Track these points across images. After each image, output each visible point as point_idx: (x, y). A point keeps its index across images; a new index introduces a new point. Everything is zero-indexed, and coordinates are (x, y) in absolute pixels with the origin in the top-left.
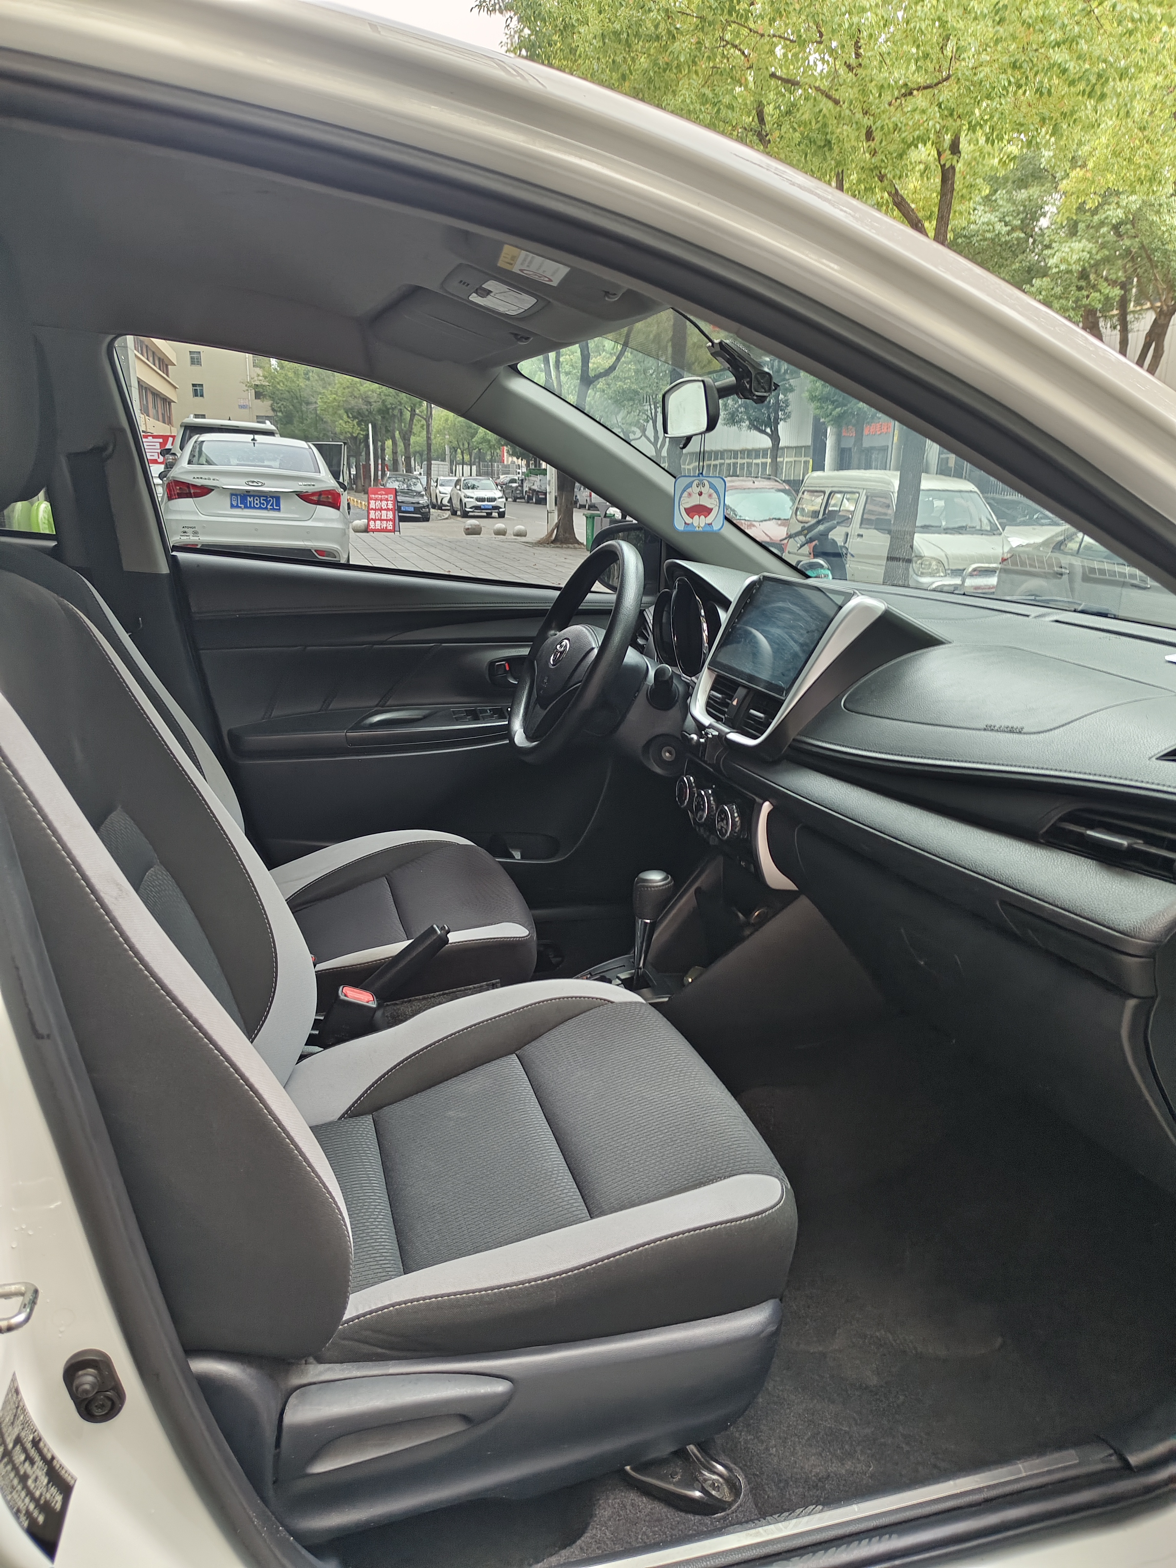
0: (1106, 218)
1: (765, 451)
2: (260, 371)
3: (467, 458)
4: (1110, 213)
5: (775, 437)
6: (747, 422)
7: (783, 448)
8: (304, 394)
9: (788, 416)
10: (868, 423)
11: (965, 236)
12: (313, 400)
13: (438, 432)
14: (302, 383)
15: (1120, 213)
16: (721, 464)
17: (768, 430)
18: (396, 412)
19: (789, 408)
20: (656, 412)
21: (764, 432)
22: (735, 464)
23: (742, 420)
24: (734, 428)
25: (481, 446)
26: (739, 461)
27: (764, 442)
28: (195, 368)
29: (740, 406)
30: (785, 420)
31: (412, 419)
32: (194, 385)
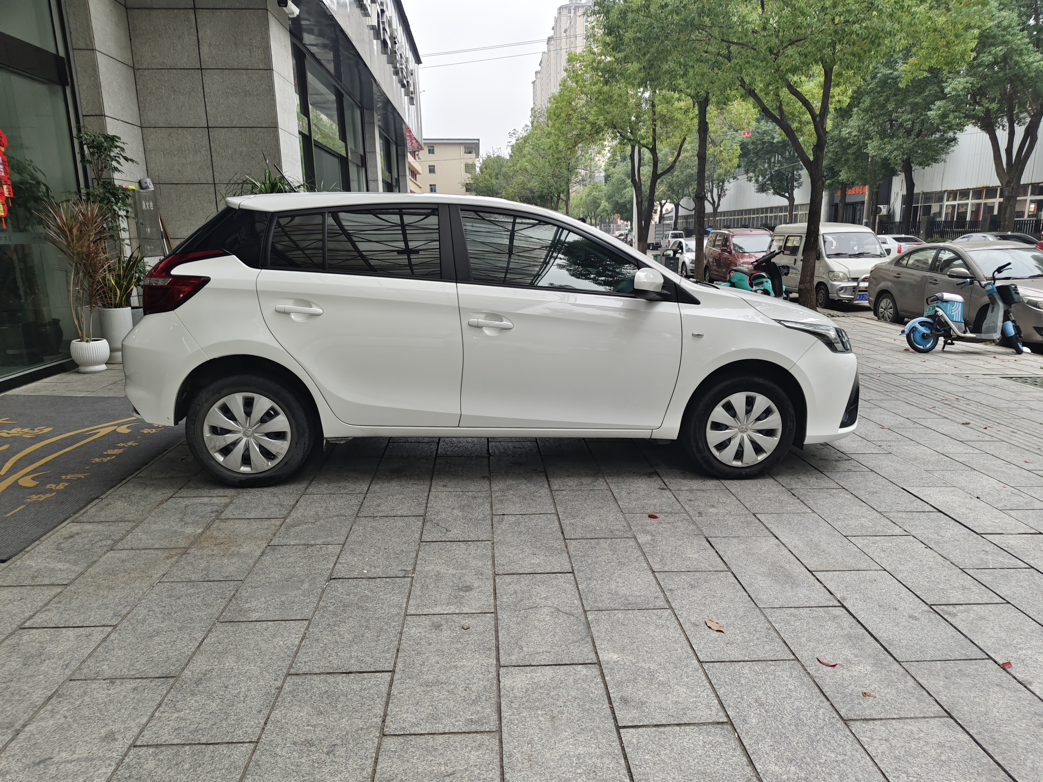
0: (982, 62)
1: (786, 207)
2: (469, 176)
3: (593, 221)
4: (984, 58)
5: (791, 199)
6: (772, 191)
7: (797, 205)
8: (495, 188)
9: (800, 185)
10: (850, 188)
11: (892, 78)
12: (500, 191)
13: (576, 206)
14: (494, 181)
15: (991, 58)
16: (757, 217)
17: (787, 195)
18: (549, 197)
19: (801, 180)
20: (713, 187)
21: (784, 196)
22: (766, 217)
23: (768, 189)
24: (764, 194)
25: (602, 214)
26: (769, 215)
27: (784, 202)
28: (432, 175)
29: (767, 180)
30: (798, 187)
31: (558, 202)
32: (431, 185)
